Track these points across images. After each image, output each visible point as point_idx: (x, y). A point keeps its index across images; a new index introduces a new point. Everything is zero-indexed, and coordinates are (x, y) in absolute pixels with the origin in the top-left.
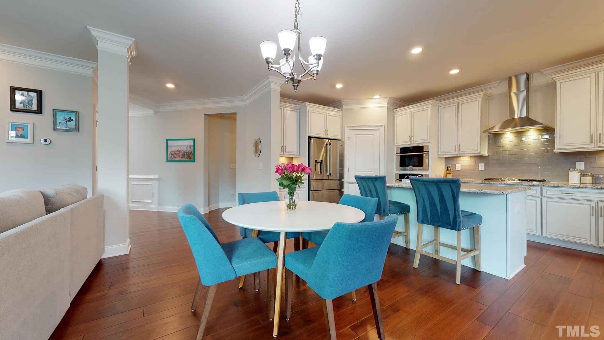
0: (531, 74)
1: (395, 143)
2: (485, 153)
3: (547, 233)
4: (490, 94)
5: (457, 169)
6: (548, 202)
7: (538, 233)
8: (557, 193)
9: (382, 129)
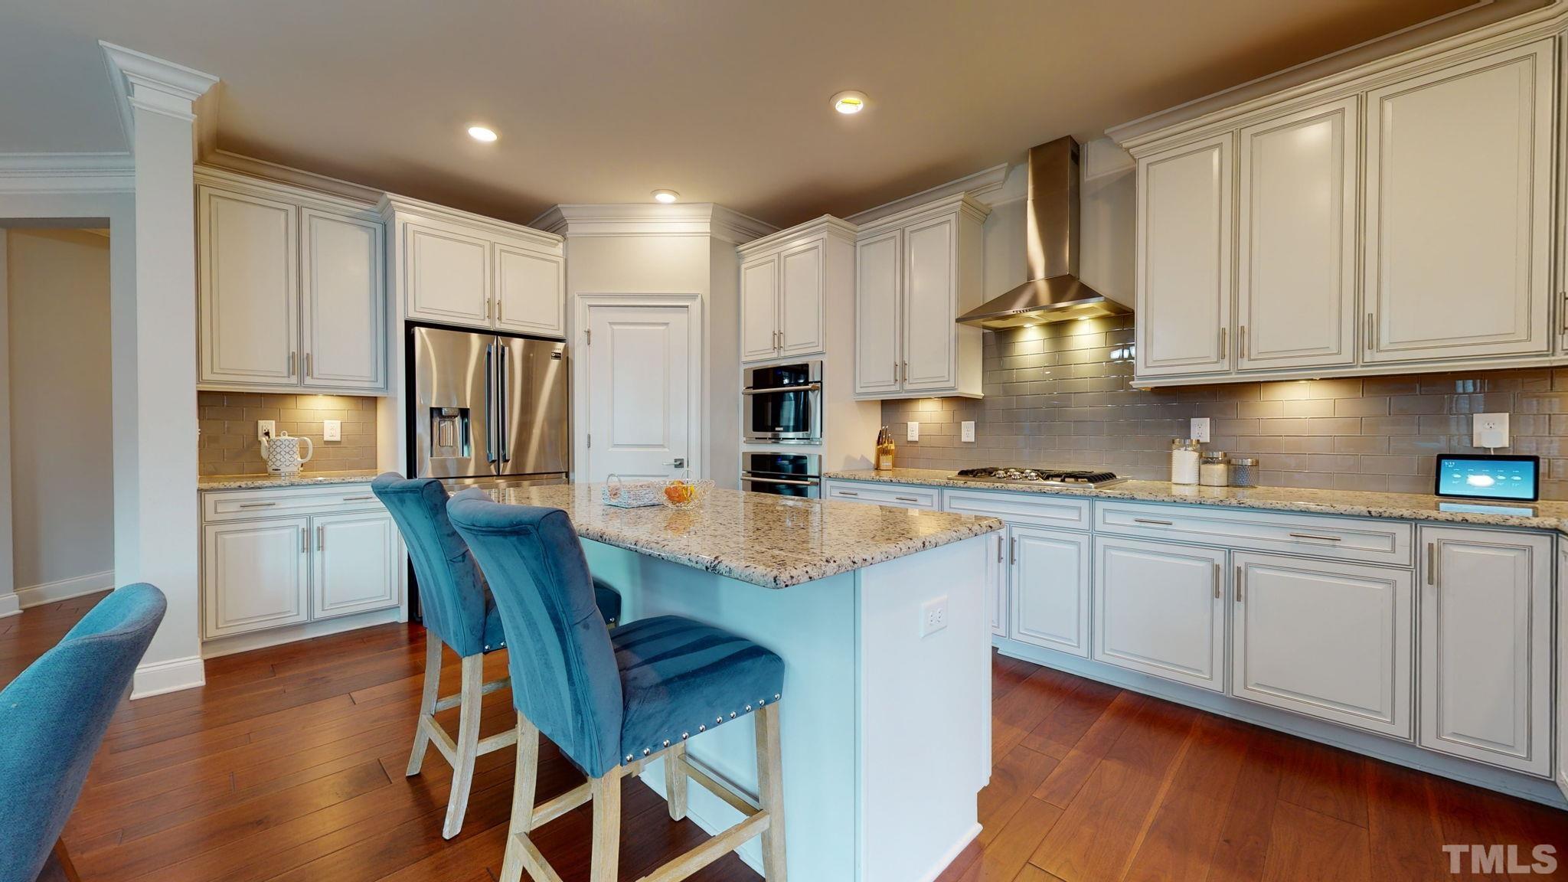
0: (1084, 144)
1: (743, 355)
2: (976, 390)
3: (1106, 652)
4: (989, 204)
5: (909, 439)
6: (1108, 551)
7: (1083, 652)
8: (1129, 520)
9: (695, 306)
